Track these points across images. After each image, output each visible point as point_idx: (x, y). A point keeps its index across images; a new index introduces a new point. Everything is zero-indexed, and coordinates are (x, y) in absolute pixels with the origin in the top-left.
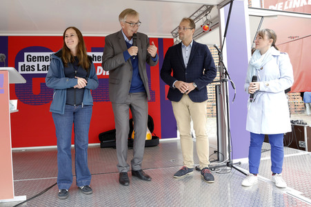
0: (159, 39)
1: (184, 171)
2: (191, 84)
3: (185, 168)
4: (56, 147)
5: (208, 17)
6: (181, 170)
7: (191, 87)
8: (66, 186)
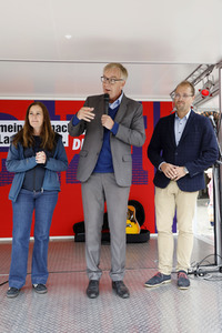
0: (155, 103)
1: (158, 278)
2: (181, 168)
3: (160, 274)
4: (11, 239)
5: (210, 78)
6: (155, 277)
7: (181, 172)
8: (18, 284)
